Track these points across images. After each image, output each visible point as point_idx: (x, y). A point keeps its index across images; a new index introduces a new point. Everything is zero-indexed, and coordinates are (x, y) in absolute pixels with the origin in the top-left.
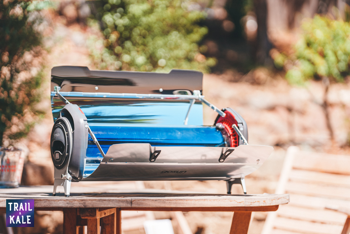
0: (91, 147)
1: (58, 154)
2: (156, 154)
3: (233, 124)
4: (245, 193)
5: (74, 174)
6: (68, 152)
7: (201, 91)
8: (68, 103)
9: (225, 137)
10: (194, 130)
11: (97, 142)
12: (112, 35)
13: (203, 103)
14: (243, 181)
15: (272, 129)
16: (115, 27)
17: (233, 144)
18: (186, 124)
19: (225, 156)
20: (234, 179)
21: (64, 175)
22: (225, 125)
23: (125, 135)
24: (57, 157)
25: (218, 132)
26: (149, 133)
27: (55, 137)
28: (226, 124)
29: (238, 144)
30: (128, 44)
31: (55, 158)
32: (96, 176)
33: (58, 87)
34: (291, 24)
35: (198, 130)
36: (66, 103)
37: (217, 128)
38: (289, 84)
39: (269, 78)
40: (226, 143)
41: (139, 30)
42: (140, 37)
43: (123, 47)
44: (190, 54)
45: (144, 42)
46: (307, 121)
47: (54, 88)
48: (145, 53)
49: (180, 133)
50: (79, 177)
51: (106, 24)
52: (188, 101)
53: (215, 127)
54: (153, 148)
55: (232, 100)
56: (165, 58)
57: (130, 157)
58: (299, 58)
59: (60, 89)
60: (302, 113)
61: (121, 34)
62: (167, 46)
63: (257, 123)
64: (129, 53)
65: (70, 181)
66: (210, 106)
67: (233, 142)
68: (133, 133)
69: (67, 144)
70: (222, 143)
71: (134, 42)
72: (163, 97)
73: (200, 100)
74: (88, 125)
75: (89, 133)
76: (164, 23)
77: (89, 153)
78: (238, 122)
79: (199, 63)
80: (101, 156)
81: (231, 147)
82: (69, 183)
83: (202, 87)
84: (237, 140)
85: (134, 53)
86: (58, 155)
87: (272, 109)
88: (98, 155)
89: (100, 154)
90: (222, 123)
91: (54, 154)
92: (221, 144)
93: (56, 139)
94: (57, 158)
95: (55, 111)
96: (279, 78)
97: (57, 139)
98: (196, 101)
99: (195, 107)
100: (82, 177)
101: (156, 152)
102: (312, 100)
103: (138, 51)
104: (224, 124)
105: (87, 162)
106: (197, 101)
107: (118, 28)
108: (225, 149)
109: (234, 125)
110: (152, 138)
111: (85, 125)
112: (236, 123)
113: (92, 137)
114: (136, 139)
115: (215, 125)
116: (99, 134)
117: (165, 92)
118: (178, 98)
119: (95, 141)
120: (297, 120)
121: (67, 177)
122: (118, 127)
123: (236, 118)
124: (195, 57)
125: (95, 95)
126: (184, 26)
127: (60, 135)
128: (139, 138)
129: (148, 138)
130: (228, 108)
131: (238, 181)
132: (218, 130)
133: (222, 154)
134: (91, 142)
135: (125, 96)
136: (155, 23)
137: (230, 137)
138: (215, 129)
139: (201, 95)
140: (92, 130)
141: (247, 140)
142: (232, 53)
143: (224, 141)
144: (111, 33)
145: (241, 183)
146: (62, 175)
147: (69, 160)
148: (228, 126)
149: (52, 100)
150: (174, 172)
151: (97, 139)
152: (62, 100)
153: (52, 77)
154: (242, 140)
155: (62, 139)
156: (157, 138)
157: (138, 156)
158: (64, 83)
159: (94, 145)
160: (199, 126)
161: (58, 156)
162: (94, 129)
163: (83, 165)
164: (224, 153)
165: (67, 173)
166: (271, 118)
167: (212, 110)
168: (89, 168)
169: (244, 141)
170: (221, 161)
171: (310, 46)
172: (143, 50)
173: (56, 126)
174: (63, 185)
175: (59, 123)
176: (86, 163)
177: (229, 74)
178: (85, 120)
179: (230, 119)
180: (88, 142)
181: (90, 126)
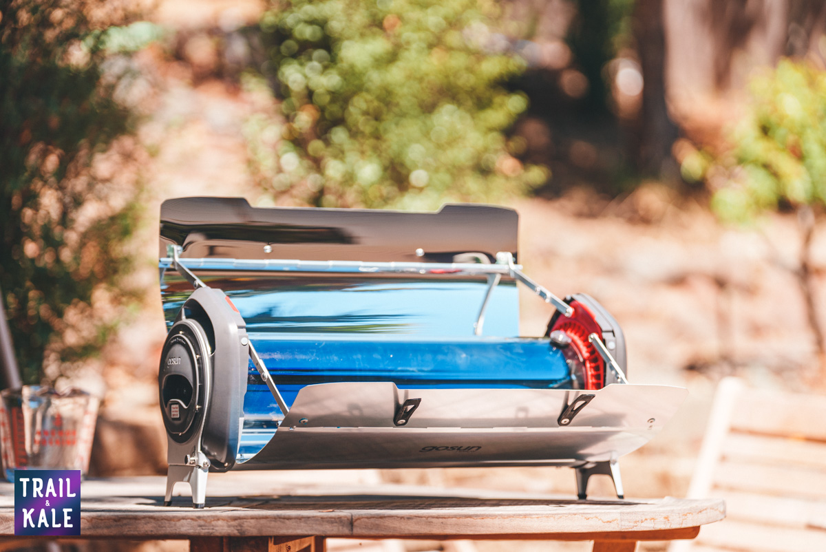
0: (255, 391)
1: (177, 406)
2: (410, 407)
3: (590, 333)
4: (621, 497)
5: (216, 454)
6: (201, 402)
7: (515, 255)
8: (199, 286)
9: (572, 364)
10: (498, 347)
11: (268, 379)
12: (300, 113)
13: (519, 283)
14: (614, 469)
15: (678, 330)
16: (310, 95)
17: (590, 381)
18: (479, 331)
19: (572, 410)
20: (593, 463)
21: (191, 456)
22: (572, 335)
23: (335, 361)
24: (175, 413)
25: (556, 352)
26: (391, 356)
27: (170, 366)
28: (575, 334)
29: (602, 381)
30: (339, 135)
31: (169, 417)
32: (268, 459)
33: (177, 248)
34: (721, 78)
35: (507, 347)
36: (195, 286)
37: (554, 344)
38: (719, 221)
39: (671, 209)
40: (574, 377)
41: (366, 101)
42: (368, 117)
43: (328, 143)
44: (486, 156)
45: (377, 129)
46: (762, 310)
47: (168, 249)
48: (379, 156)
49: (467, 354)
50: (226, 461)
51: (287, 87)
52: (482, 279)
53: (547, 341)
54: (401, 393)
55: (585, 262)
56: (426, 167)
57: (347, 414)
58: (741, 161)
59: (180, 252)
60: (750, 291)
61: (322, 110)
62: (430, 139)
63: (643, 316)
64: (341, 155)
65: (205, 471)
66: (536, 291)
67: (592, 375)
68: (355, 357)
69: (198, 384)
70: (564, 379)
71: (354, 129)
72: (423, 267)
73: (512, 275)
74: (247, 337)
75: (249, 357)
76: (424, 85)
77: (249, 405)
78: (604, 328)
79: (507, 178)
80: (278, 411)
81: (587, 389)
82: (202, 476)
83: (516, 246)
84: (601, 372)
85: (352, 157)
86: (178, 410)
87: (679, 281)
88: (271, 410)
89: (275, 406)
90: (566, 330)
91: (166, 406)
92: (563, 381)
93: (171, 372)
94: (175, 417)
95: (169, 306)
96: (695, 207)
97: (174, 372)
98: (501, 279)
99: (499, 292)
100: (234, 462)
101: (408, 402)
102: (774, 261)
103: (363, 153)
104: (569, 332)
105: (246, 426)
106: (505, 277)
107: (315, 97)
108: (573, 394)
109: (594, 336)
110: (399, 368)
111: (241, 337)
112: (599, 331)
113: (257, 367)
114: (360, 370)
115: (547, 334)
116: (273, 360)
117: (429, 257)
118: (460, 271)
119: (264, 377)
120: (738, 307)
121: (198, 460)
122: (320, 343)
123: (599, 319)
124: (497, 165)
125: (265, 265)
126: (471, 92)
127: (180, 361)
128: (368, 367)
129: (390, 368)
130: (578, 294)
131: (603, 468)
132: (555, 349)
133: (566, 407)
134: (255, 378)
135: (334, 266)
136: (402, 85)
137: (584, 364)
138: (548, 346)
139: (516, 262)
140: (257, 350)
141: (625, 371)
142: (582, 149)
143: (569, 373)
144: (299, 110)
145: (609, 473)
146: (186, 457)
147: (204, 421)
148: (580, 337)
149: (163, 277)
150: (453, 448)
151: (269, 370)
152: (187, 278)
153: (162, 224)
154: (613, 372)
155: (187, 371)
156: (410, 366)
157: (367, 412)
158: (190, 238)
159: (262, 384)
160: (510, 338)
161: (176, 411)
162: (262, 347)
163: (237, 434)
164: (570, 403)
165: (198, 453)
166: (676, 303)
167: (540, 299)
168: (251, 439)
169: (617, 373)
170: (563, 422)
171: (769, 134)
172: (375, 149)
173: (172, 340)
174: (188, 481)
175: (179, 333)
176: (244, 428)
177: (578, 199)
178: (240, 327)
179: (583, 322)
180: (249, 378)
181: (252, 341)
